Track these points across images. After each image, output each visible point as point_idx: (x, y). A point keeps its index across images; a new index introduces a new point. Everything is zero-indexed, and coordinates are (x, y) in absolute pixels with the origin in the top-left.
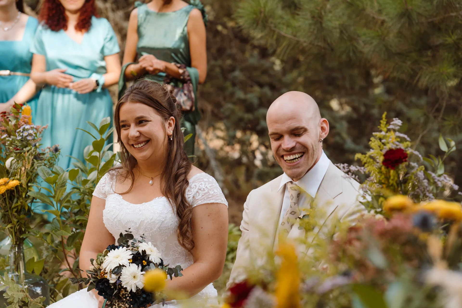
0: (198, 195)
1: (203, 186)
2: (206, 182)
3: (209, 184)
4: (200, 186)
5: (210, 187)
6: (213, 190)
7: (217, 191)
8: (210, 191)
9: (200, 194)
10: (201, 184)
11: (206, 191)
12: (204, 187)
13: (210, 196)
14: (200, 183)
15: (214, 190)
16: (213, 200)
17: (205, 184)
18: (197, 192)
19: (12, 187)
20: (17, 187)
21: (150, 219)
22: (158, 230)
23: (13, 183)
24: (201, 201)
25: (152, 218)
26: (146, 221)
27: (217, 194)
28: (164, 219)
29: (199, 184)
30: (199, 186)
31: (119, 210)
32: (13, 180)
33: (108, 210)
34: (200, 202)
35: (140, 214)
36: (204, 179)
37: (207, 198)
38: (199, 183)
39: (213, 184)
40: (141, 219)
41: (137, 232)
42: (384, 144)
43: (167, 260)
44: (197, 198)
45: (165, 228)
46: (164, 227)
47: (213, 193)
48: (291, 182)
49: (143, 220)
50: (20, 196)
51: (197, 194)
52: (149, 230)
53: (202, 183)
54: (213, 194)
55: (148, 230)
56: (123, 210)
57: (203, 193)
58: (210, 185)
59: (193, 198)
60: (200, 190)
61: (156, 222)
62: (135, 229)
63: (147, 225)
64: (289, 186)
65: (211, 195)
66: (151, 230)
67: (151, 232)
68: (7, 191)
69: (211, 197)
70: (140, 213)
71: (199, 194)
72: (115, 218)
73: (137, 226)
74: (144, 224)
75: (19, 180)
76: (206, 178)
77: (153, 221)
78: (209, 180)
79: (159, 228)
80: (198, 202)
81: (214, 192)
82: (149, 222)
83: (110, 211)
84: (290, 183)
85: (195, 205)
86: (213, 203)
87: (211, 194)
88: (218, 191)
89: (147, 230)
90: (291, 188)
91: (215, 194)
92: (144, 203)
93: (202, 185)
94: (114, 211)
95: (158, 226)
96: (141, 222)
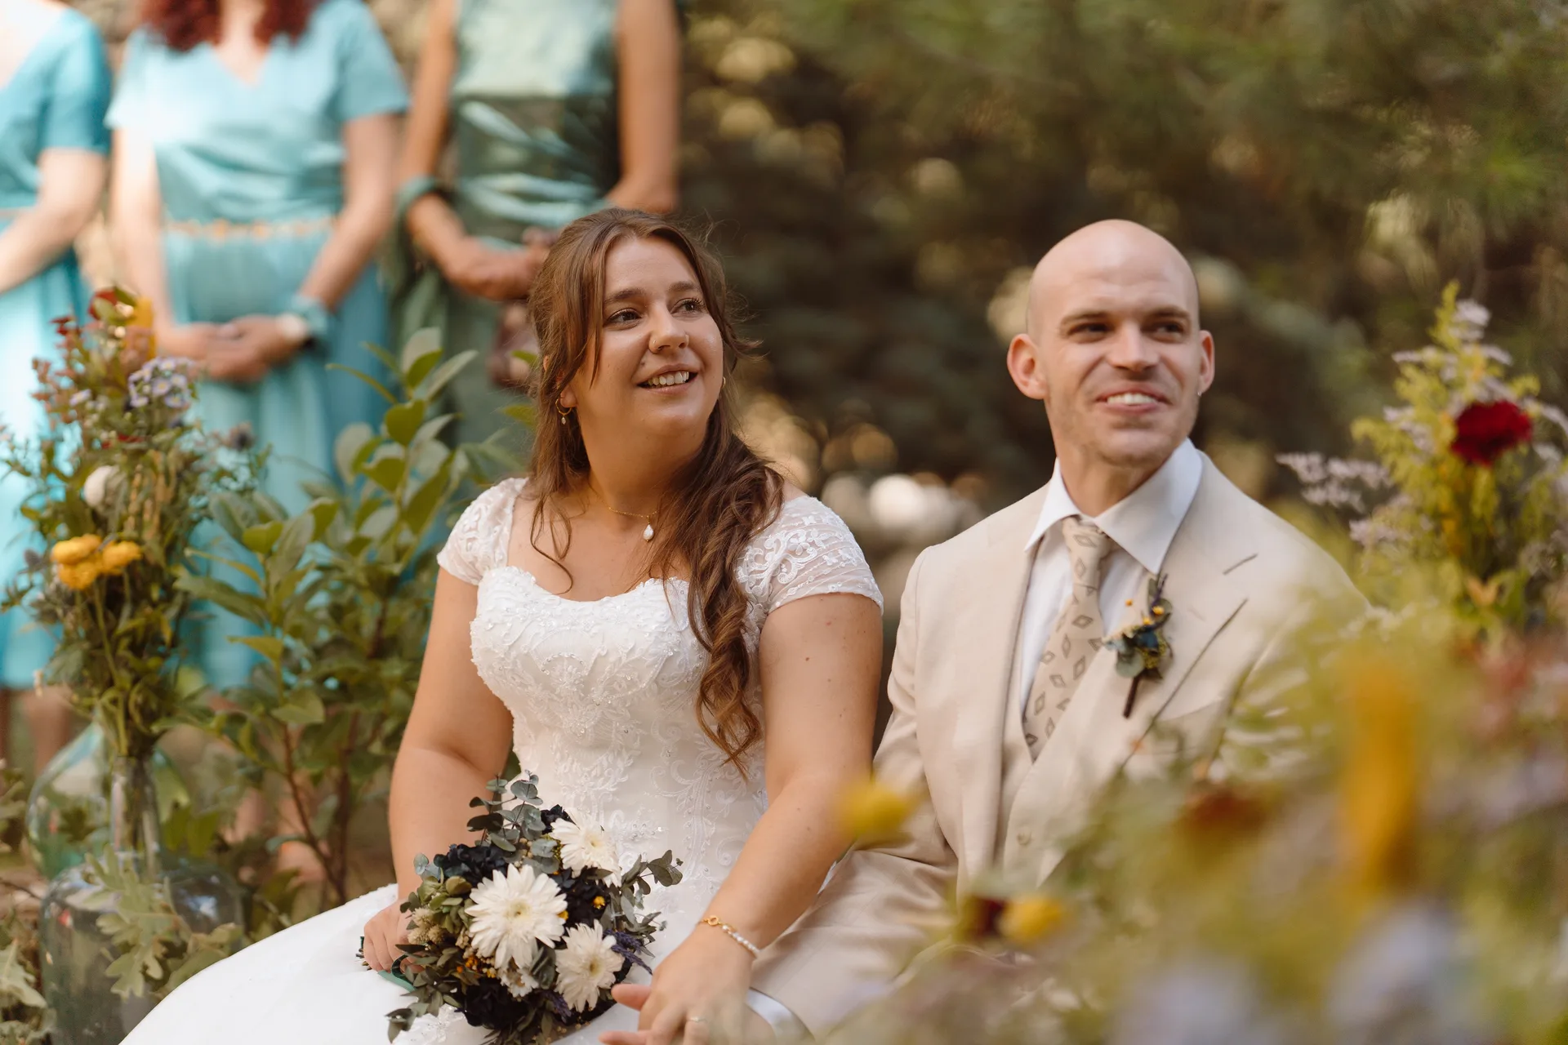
0: (784, 570)
1: (802, 539)
2: (811, 526)
3: (820, 532)
4: (792, 540)
5: (824, 541)
6: (836, 553)
7: (850, 557)
8: (827, 554)
9: (793, 566)
10: (796, 536)
11: (813, 553)
12: (804, 544)
13: (826, 571)
14: (792, 534)
15: (840, 552)
16: (835, 582)
17: (808, 535)
18: (784, 561)
19: (117, 567)
20: (131, 566)
21: (627, 651)
22: (655, 687)
23: (119, 553)
24: (796, 588)
25: (634, 647)
26: (612, 659)
27: (851, 564)
28: (674, 651)
29: (788, 537)
30: (789, 542)
31: (524, 621)
32: (119, 541)
33: (490, 621)
34: (793, 593)
35: (595, 634)
36: (803, 518)
37: (816, 578)
38: (786, 534)
39: (835, 532)
40: (598, 651)
41: (583, 695)
42: (1449, 386)
43: (689, 788)
44: (782, 581)
45: (676, 681)
46: (673, 678)
47: (835, 561)
48: (1076, 517)
49: (604, 653)
50: (141, 596)
51: (784, 566)
52: (624, 685)
53: (799, 531)
54: (834, 565)
55: (620, 686)
56: (539, 619)
57: (803, 563)
58: (824, 536)
59: (771, 582)
60: (793, 553)
61: (646, 661)
62: (577, 682)
63: (616, 670)
64: (1071, 529)
65: (830, 566)
66: (629, 687)
67: (630, 693)
68: (100, 577)
69: (827, 575)
70: (594, 631)
71: (789, 566)
72: (510, 647)
73: (586, 673)
74: (607, 669)
75: (139, 541)
76: (811, 514)
77: (636, 656)
78: (821, 521)
79: (656, 681)
80: (786, 591)
81: (840, 559)
82: (624, 660)
83: (495, 624)
84: (1071, 521)
85: (778, 604)
86: (837, 594)
87: (829, 564)
88: (852, 555)
89: (615, 686)
90: (1077, 537)
91: (843, 565)
92: (605, 599)
93: (798, 538)
94: (509, 625)
95: (651, 674)
96: (595, 662)
